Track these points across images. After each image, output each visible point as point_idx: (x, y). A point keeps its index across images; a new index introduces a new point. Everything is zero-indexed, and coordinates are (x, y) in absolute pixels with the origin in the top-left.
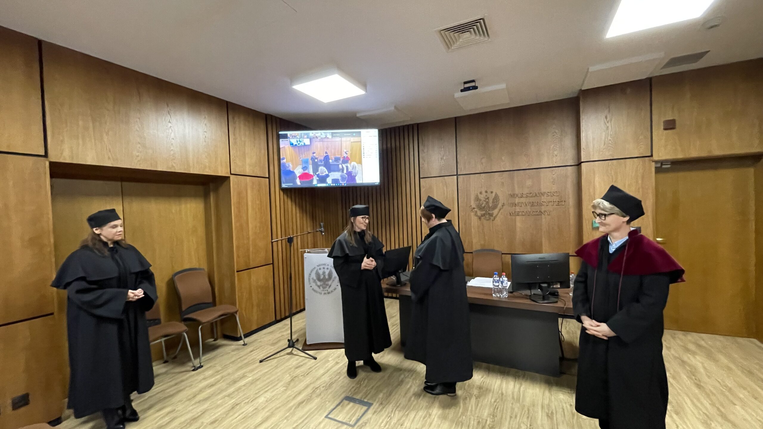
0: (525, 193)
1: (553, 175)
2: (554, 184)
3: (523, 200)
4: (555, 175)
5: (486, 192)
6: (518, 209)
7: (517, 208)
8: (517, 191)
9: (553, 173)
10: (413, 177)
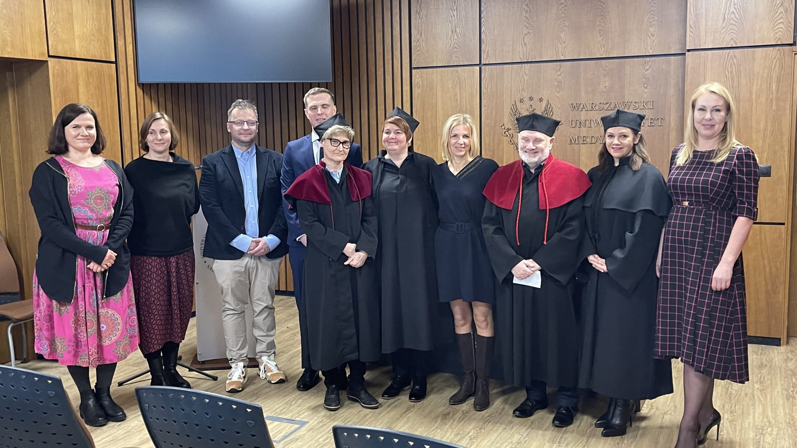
0: (597, 102)
2: (646, 88)
3: (593, 115)
4: (649, 71)
5: (531, 99)
7: (583, 129)
8: (584, 99)
9: (647, 67)
10: (398, 66)
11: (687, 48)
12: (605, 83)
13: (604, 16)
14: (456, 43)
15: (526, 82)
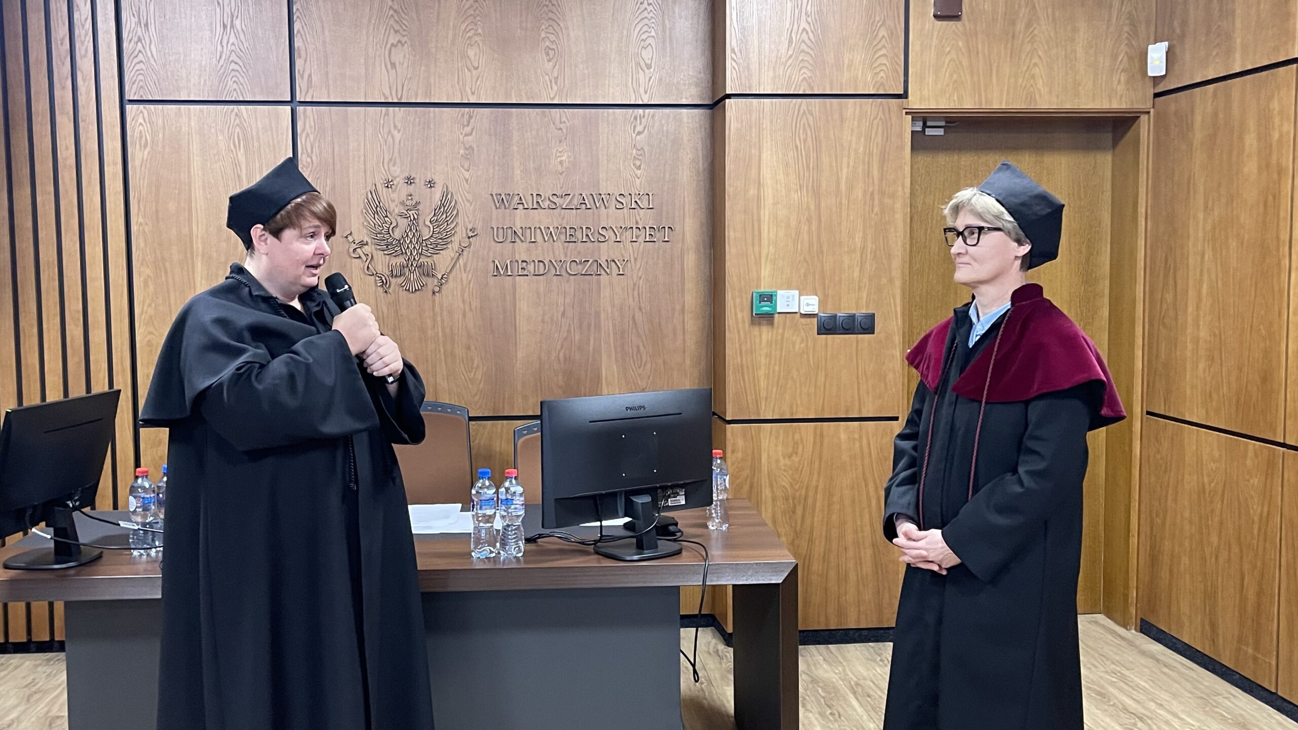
0: (547, 193)
1: (639, 133)
2: (639, 168)
3: (542, 218)
4: (642, 136)
5: (410, 181)
6: (521, 251)
7: (519, 245)
8: (520, 185)
9: (639, 128)
10: (88, 93)
11: (728, 92)
12: (561, 156)
13: (554, 20)
14: (233, 51)
15: (397, 146)
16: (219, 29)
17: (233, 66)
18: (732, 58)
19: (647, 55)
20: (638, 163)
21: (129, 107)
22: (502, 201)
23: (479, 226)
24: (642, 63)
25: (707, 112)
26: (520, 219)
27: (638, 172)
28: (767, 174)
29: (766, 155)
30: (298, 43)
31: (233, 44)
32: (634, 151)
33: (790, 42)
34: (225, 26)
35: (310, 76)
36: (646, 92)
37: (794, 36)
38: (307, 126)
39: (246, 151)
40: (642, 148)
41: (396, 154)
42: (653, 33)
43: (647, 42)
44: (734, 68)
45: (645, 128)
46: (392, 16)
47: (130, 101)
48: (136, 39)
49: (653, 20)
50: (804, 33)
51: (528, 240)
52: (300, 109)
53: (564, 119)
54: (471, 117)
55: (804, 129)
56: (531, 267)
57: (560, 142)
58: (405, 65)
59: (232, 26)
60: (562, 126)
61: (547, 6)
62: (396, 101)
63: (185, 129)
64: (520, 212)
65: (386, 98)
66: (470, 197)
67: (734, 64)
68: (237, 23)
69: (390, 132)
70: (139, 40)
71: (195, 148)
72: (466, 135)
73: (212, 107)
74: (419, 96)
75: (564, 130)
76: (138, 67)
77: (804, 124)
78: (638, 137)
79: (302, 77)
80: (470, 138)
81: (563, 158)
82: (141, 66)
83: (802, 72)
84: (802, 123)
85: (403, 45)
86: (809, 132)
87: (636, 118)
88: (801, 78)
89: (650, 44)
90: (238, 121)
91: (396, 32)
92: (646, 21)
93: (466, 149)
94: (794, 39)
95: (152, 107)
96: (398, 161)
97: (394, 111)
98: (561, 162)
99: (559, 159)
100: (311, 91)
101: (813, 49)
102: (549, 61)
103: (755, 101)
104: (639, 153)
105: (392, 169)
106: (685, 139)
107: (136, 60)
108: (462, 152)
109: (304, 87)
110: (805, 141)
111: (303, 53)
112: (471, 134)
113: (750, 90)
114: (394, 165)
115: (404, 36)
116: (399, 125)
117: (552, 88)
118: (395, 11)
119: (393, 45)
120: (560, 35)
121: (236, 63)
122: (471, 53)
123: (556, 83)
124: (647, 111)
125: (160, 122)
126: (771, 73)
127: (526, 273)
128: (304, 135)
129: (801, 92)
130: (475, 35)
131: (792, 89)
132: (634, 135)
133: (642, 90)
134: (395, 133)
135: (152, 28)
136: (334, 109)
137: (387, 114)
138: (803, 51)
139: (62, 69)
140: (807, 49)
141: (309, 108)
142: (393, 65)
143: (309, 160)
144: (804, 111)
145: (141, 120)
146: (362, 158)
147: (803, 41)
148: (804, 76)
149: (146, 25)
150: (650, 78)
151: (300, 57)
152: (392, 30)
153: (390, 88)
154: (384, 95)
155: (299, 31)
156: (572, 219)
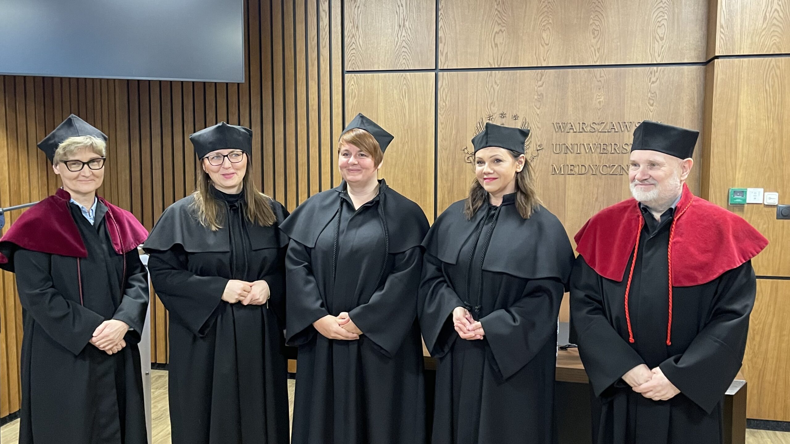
0: (588, 122)
1: (653, 83)
2: (652, 105)
3: (584, 138)
4: (655, 84)
5: (503, 115)
6: (571, 159)
7: (569, 155)
8: (572, 117)
9: (653, 79)
10: (326, 68)
11: (717, 54)
12: (599, 98)
13: (599, 12)
14: (404, 40)
15: (496, 94)
16: (397, 28)
17: (404, 49)
18: (721, 32)
19: (660, 31)
20: (651, 102)
21: (346, 75)
22: (560, 128)
23: (544, 143)
24: (658, 37)
25: (702, 67)
26: (570, 139)
27: (652, 108)
28: (743, 109)
29: (743, 97)
30: (440, 34)
31: (404, 36)
32: (649, 94)
33: (765, 18)
34: (400, 26)
35: (447, 53)
36: (659, 56)
37: (768, 15)
38: (444, 84)
39: (409, 100)
40: (655, 92)
41: (495, 99)
42: (666, 17)
43: (662, 23)
44: (722, 38)
45: (657, 79)
46: (497, 14)
47: (347, 71)
48: (351, 36)
49: (666, 8)
50: (776, 12)
51: (576, 151)
52: (440, 74)
53: (602, 75)
54: (542, 75)
55: (773, 78)
56: (576, 169)
57: (599, 89)
58: (504, 44)
59: (404, 26)
60: (601, 79)
61: (595, 3)
62: (497, 67)
63: (376, 87)
64: (571, 134)
65: (491, 65)
66: (539, 125)
67: (722, 36)
68: (407, 24)
69: (492, 86)
70: (353, 36)
71: (381, 98)
72: (539, 87)
73: (391, 74)
74: (511, 64)
75: (603, 82)
76: (352, 52)
77: (773, 74)
78: (652, 85)
79: (442, 54)
80: (541, 88)
81: (601, 100)
82: (354, 51)
83: (773, 39)
84: (771, 74)
85: (502, 32)
86: (776, 81)
87: (651, 73)
88: (771, 43)
89: (663, 24)
90: (405, 82)
91: (499, 24)
92: (661, 9)
93: (538, 95)
94: (768, 17)
95: (358, 75)
96: (496, 104)
97: (495, 73)
98: (600, 102)
99: (598, 100)
100: (447, 62)
101: (781, 23)
102: (594, 38)
103: (736, 60)
104: (652, 95)
105: (492, 108)
106: (686, 85)
107: (352, 48)
108: (536, 97)
109: (443, 60)
110: (773, 86)
111: (443, 41)
112: (542, 86)
113: (733, 53)
114: (494, 106)
115: (503, 27)
116: (498, 82)
117: (595, 55)
118: (499, 11)
119: (496, 33)
120: (603, 20)
121: (405, 47)
122: (544, 35)
123: (599, 52)
124: (659, 68)
125: (363, 84)
126: (749, 41)
127: (573, 172)
128: (442, 89)
129: (771, 53)
130: (547, 24)
131: (765, 51)
132: (650, 84)
133: (656, 55)
134: (495, 86)
135: (360, 29)
136: (460, 73)
137: (491, 75)
138: (774, 25)
139: (313, 55)
140: (777, 23)
141: (445, 73)
142: (496, 45)
143: (444, 104)
144: (773, 66)
145: (352, 82)
146: (475, 102)
147: (775, 18)
148: (774, 41)
149: (357, 27)
150: (662, 47)
151: (441, 42)
152: (496, 23)
153: (494, 59)
154: (490, 63)
155: (441, 27)
156: (605, 138)
